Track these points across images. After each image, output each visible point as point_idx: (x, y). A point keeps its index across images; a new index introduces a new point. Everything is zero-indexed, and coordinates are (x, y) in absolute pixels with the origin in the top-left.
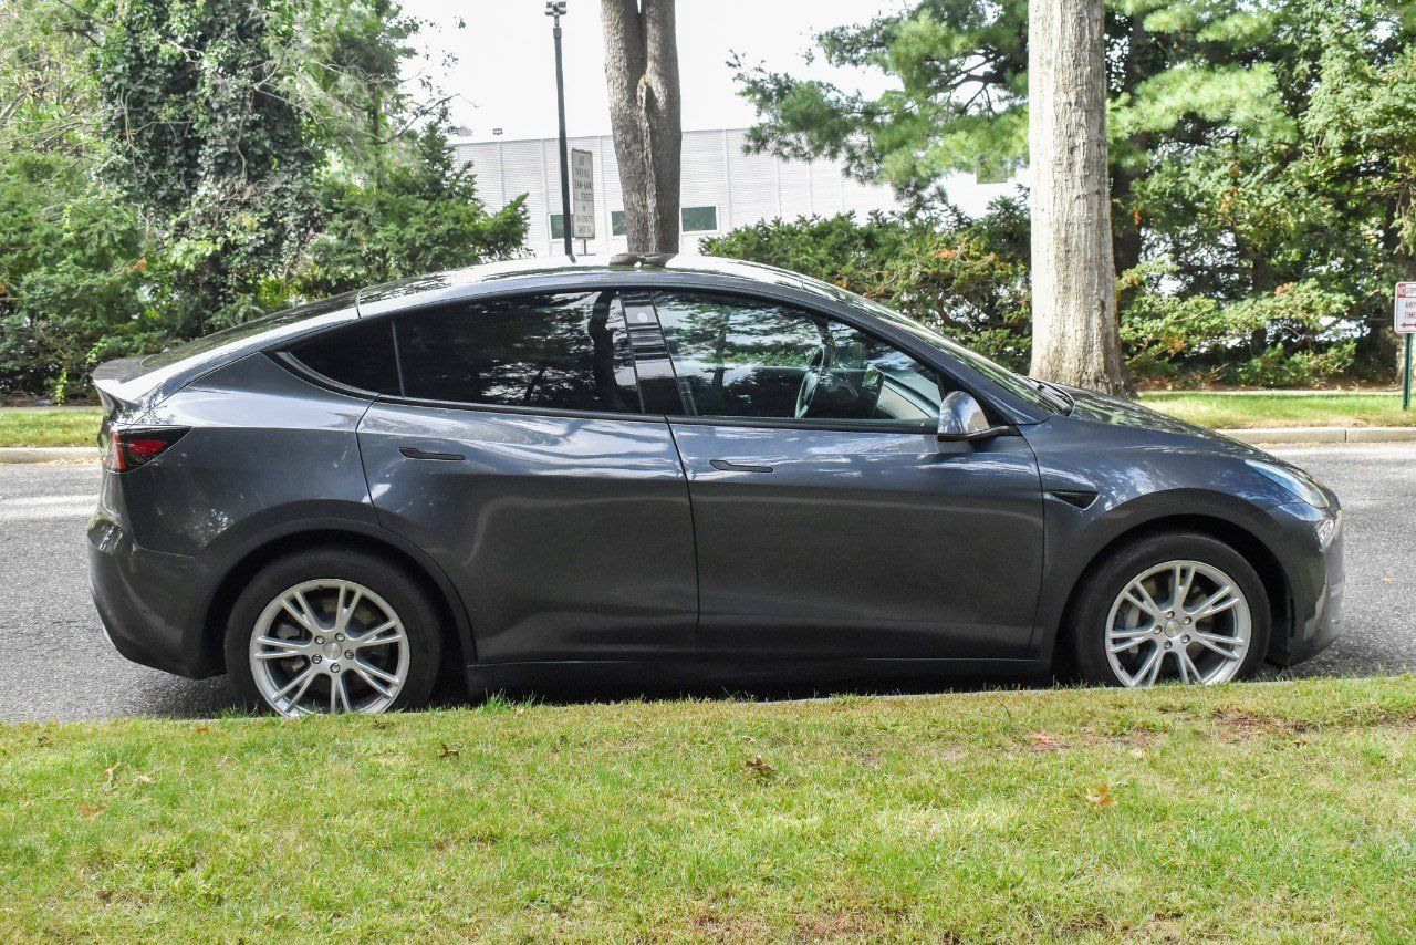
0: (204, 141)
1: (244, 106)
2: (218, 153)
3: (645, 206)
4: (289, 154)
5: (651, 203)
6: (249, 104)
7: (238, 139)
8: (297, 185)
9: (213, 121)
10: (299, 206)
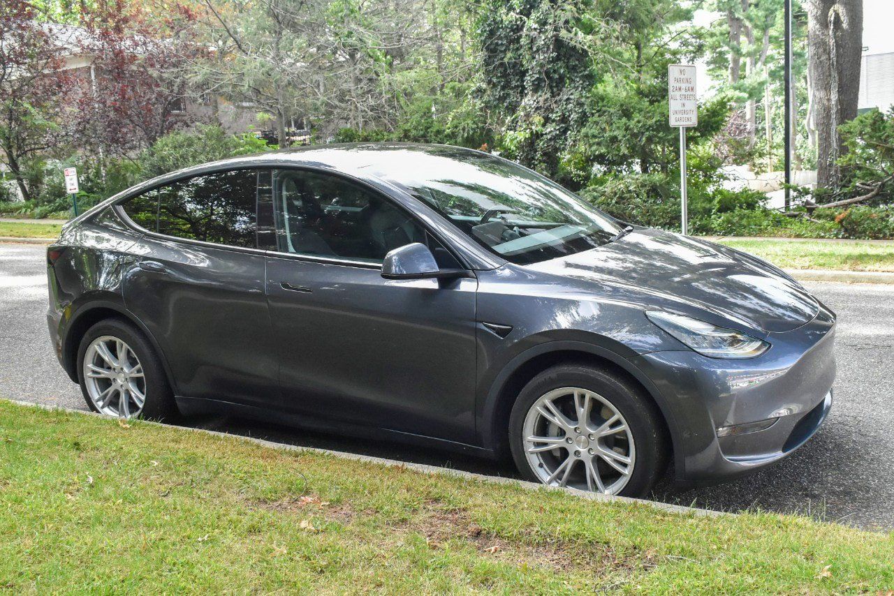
0: (527, 71)
1: (548, 48)
2: (534, 79)
3: (829, 100)
4: (577, 77)
5: (834, 97)
6: (551, 47)
7: (545, 69)
8: (575, 96)
9: (534, 58)
10: (576, 109)
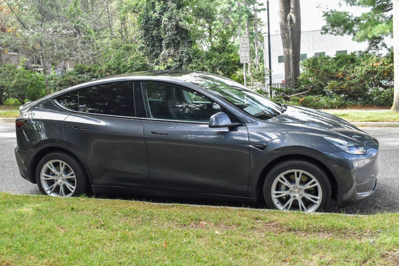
0: (163, 39)
1: (173, 29)
2: (166, 43)
3: (289, 52)
4: (185, 42)
5: (291, 51)
6: (174, 29)
7: (172, 38)
8: (186, 50)
9: (166, 34)
10: (186, 56)
